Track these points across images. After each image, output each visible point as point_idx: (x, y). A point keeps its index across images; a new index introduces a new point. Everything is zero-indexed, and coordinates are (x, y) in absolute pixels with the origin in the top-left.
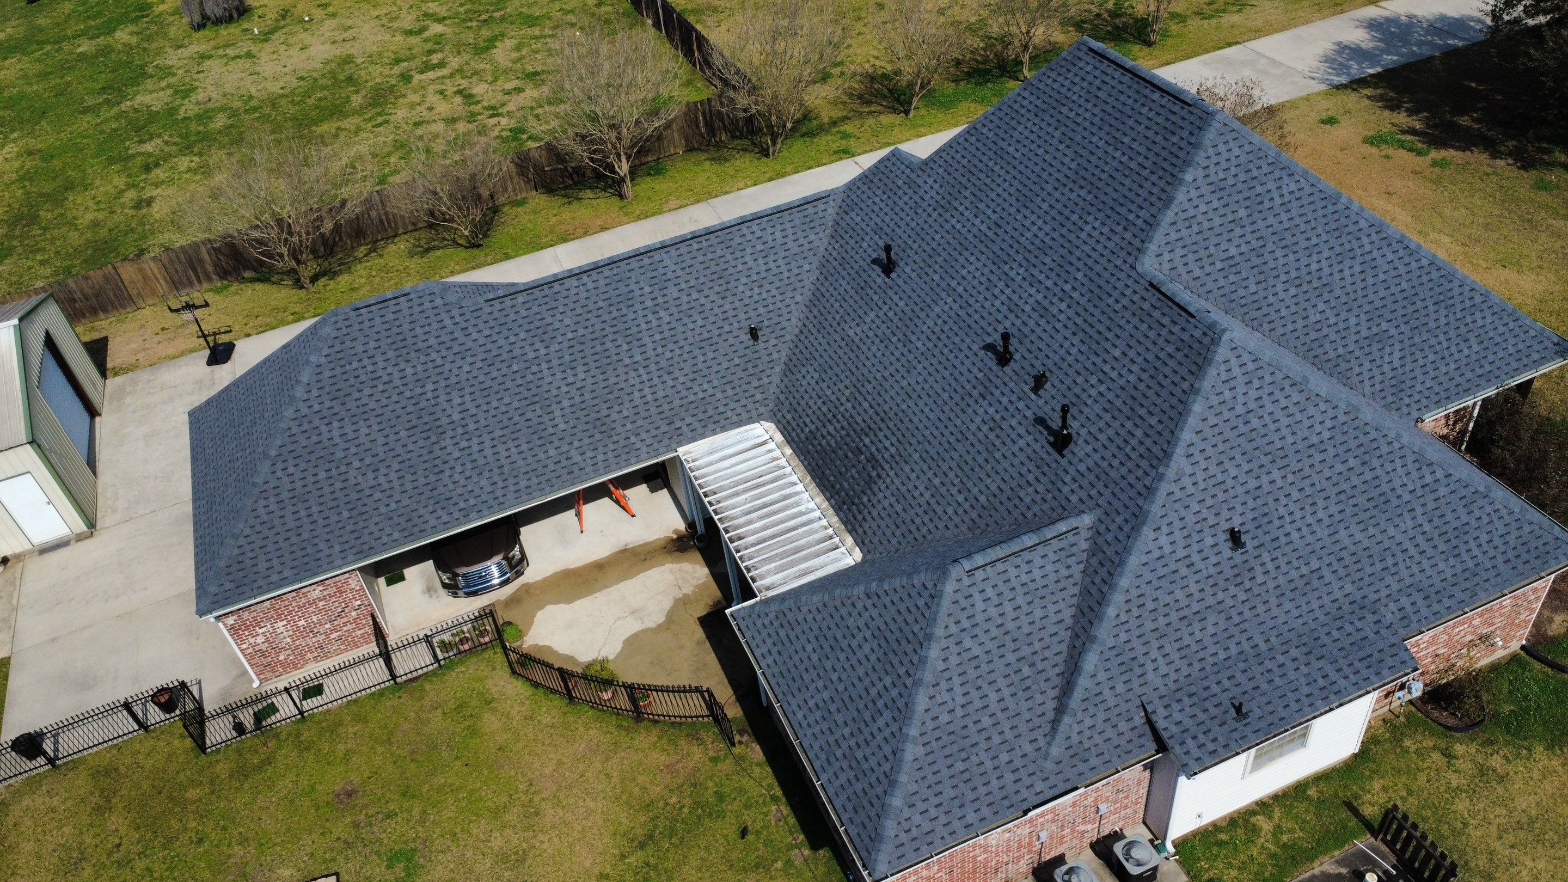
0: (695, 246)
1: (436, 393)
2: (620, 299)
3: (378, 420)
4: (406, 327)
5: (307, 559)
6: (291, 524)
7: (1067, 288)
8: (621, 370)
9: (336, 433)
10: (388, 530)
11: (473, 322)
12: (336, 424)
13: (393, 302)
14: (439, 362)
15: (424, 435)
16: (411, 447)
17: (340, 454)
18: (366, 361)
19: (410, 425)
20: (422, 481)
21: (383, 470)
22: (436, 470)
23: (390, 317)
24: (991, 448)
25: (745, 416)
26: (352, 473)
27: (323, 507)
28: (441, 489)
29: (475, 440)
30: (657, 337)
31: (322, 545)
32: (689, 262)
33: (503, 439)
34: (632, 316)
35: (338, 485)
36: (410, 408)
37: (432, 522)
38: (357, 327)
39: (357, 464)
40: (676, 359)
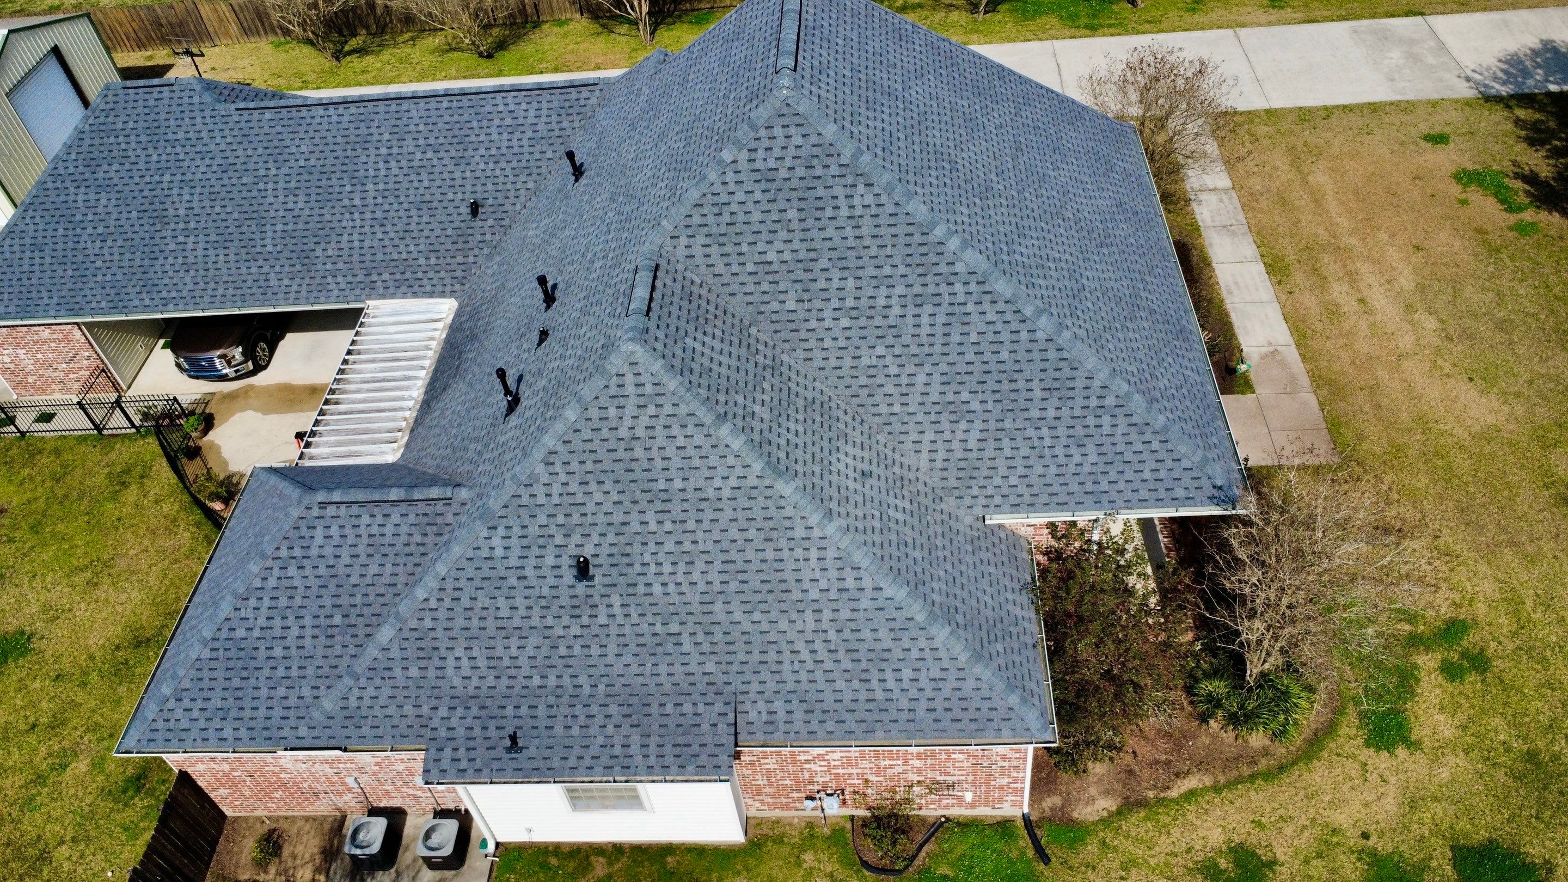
0: (445, 104)
1: (171, 185)
2: (358, 139)
3: (118, 195)
4: (163, 116)
5: (29, 302)
6: (26, 268)
7: (613, 246)
8: (338, 210)
9: (81, 197)
10: (98, 298)
11: (220, 126)
12: (83, 189)
13: (158, 89)
14: (182, 156)
15: (151, 221)
16: (137, 228)
17: (79, 217)
18: (121, 139)
19: (143, 208)
20: (138, 262)
21: (109, 243)
22: (152, 256)
23: (152, 103)
25: (439, 288)
26: (85, 237)
27: (54, 260)
28: (151, 275)
29: (192, 239)
30: (381, 186)
31: (45, 294)
32: (434, 120)
33: (216, 245)
34: (364, 159)
35: (71, 245)
36: (146, 193)
37: (136, 302)
38: (122, 104)
39: (90, 230)
40: (392, 214)
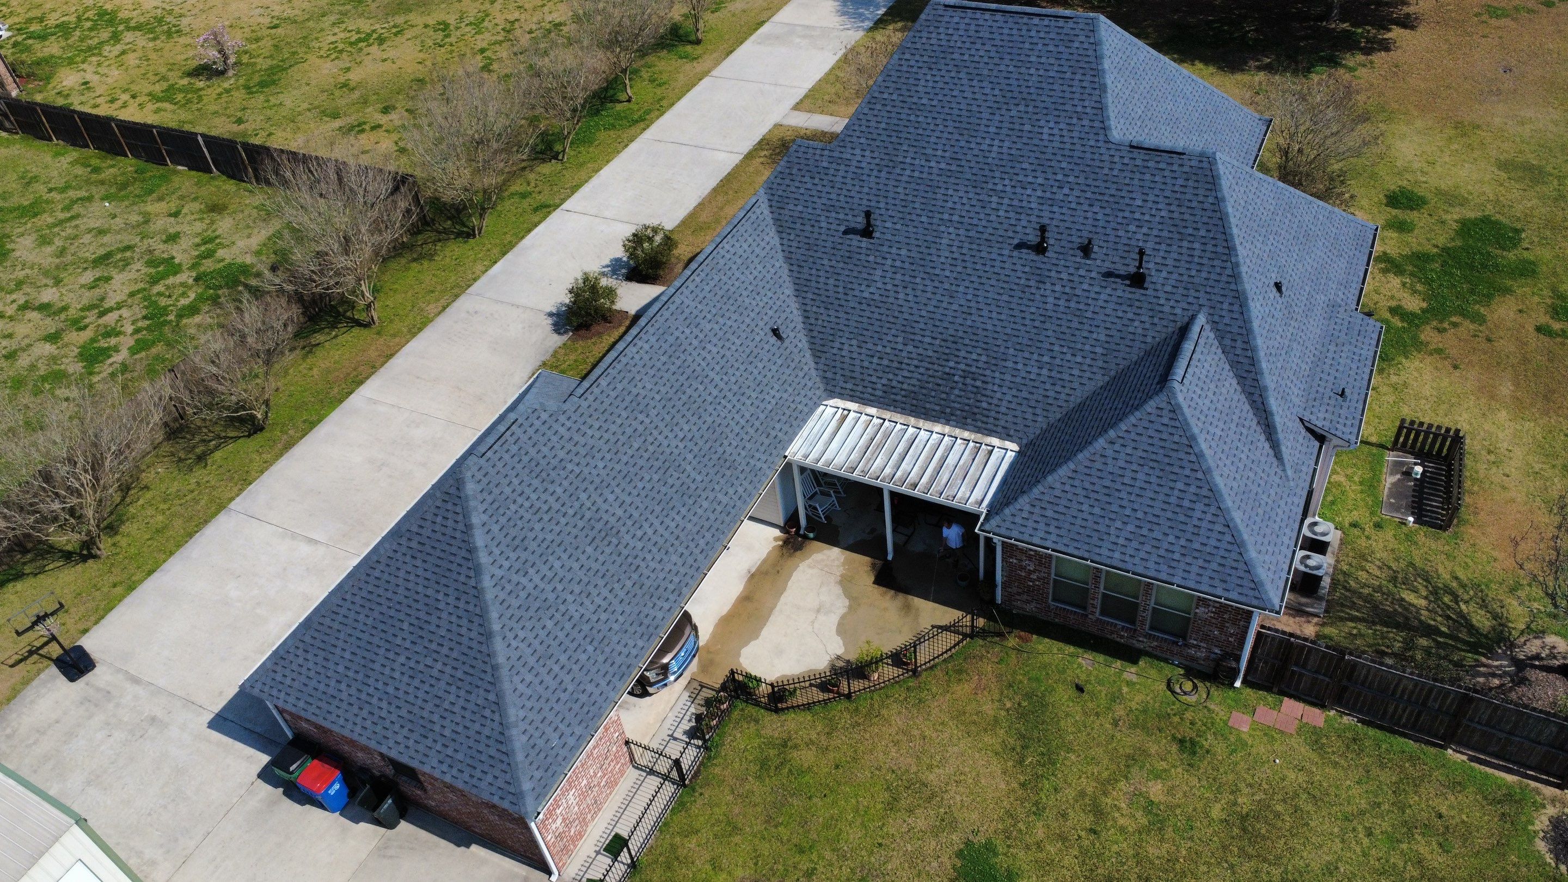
0: (698, 279)
1: (592, 500)
2: (673, 348)
3: (562, 548)
4: (533, 452)
5: (586, 709)
6: (553, 684)
7: (1060, 177)
8: (710, 409)
9: (537, 579)
10: (631, 643)
11: (581, 421)
12: (532, 571)
13: (509, 433)
14: (577, 470)
15: (606, 542)
16: (601, 559)
17: (552, 597)
18: (520, 500)
19: (589, 539)
20: (629, 584)
21: (594, 592)
22: (633, 568)
23: (514, 449)
24: (1078, 313)
25: (810, 403)
26: (572, 608)
27: (569, 653)
28: (648, 583)
29: (646, 525)
30: (718, 368)
31: (590, 688)
32: (701, 296)
33: (665, 513)
34: (690, 359)
35: (568, 626)
36: (581, 524)
37: (660, 615)
38: (492, 472)
39: (570, 598)
40: (741, 380)
